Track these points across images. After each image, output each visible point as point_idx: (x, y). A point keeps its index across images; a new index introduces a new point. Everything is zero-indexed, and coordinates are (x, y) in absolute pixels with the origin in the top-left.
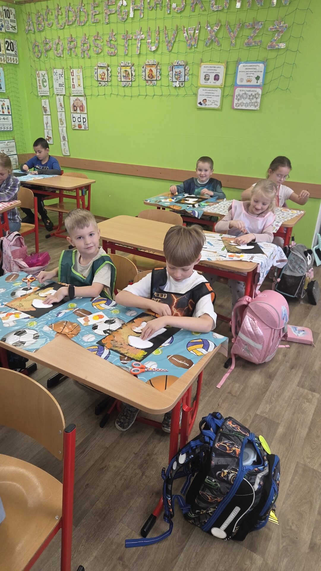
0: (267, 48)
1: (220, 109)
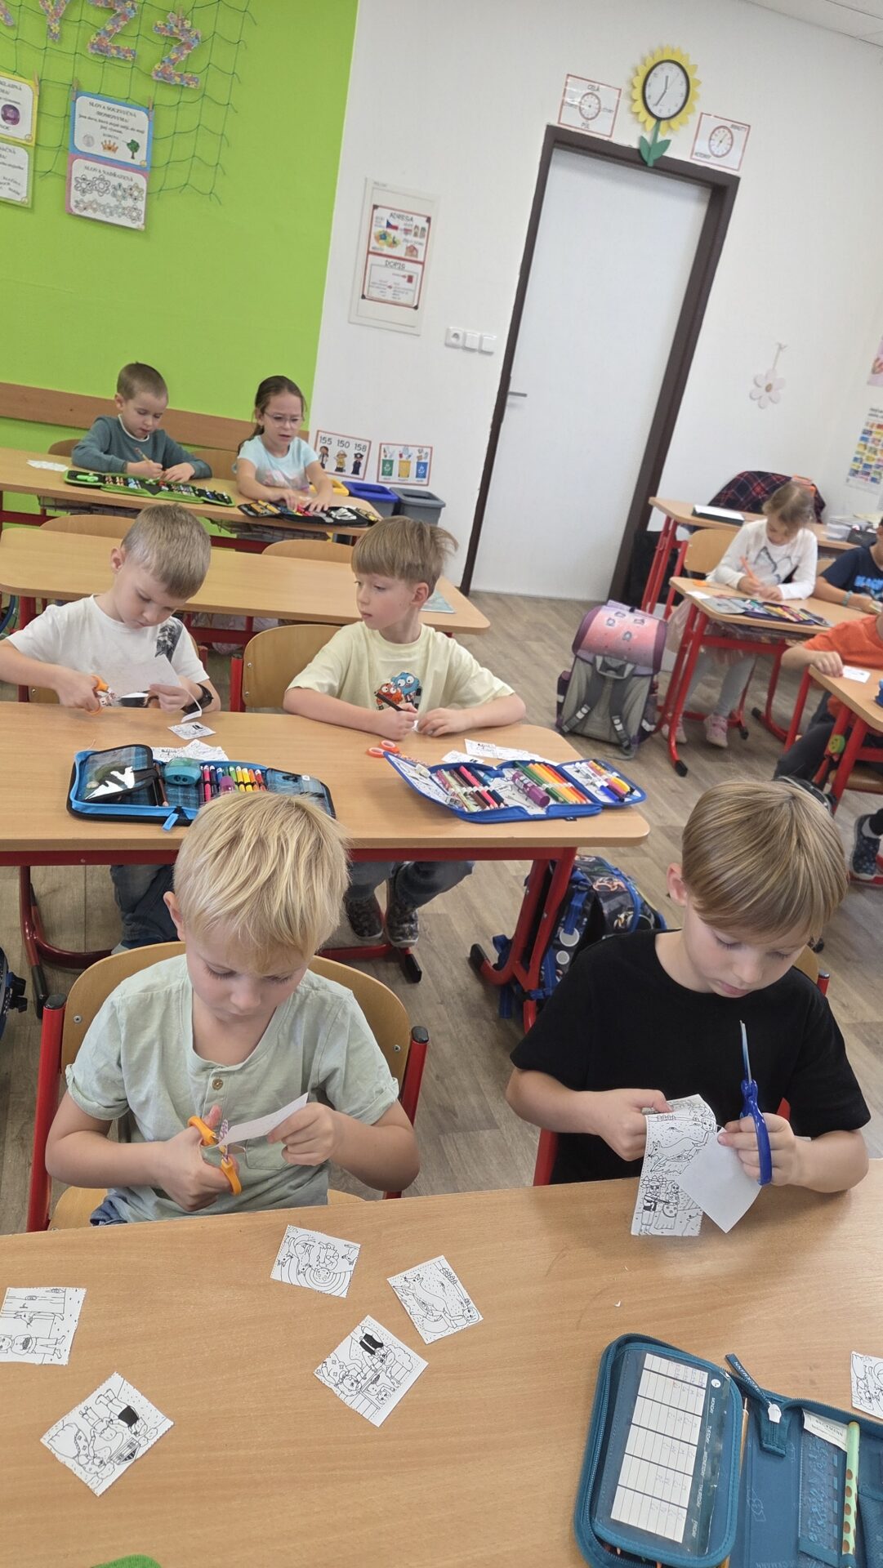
0: (153, 74)
1: (30, 206)
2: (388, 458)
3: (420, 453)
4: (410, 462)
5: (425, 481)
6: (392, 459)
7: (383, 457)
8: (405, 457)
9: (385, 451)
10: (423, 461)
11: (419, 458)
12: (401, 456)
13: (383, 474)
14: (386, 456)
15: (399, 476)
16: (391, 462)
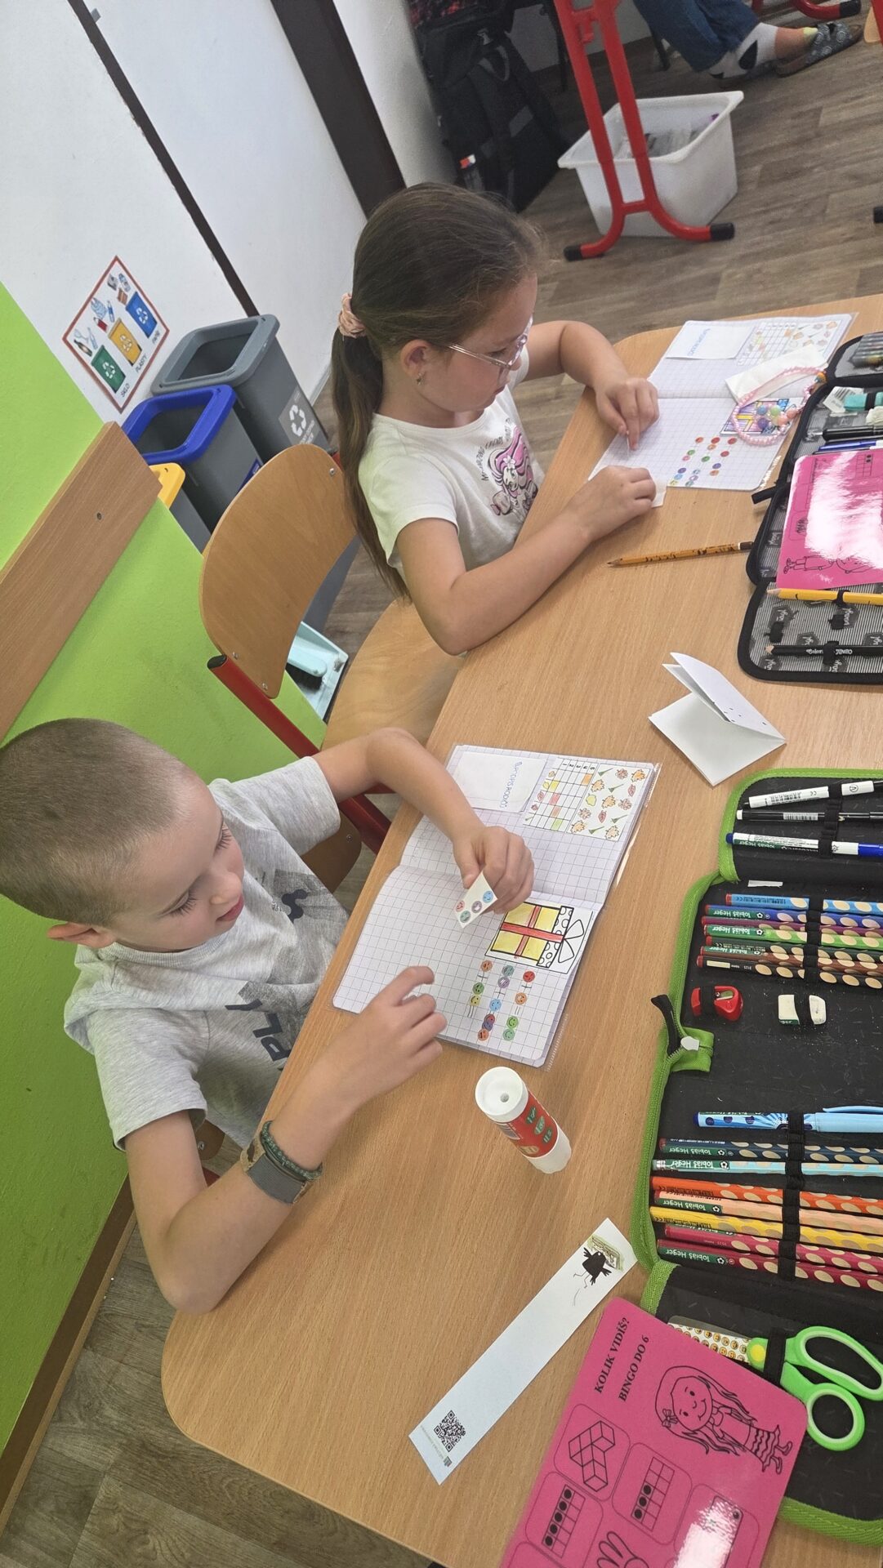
2: (95, 352)
3: (114, 287)
4: (120, 321)
5: (159, 328)
6: (99, 347)
7: (89, 360)
8: (106, 320)
9: (80, 345)
10: (130, 295)
11: (121, 297)
12: (102, 325)
13: (115, 391)
14: (89, 353)
15: (132, 364)
16: (103, 351)
